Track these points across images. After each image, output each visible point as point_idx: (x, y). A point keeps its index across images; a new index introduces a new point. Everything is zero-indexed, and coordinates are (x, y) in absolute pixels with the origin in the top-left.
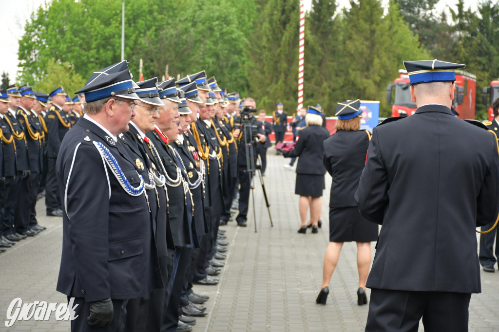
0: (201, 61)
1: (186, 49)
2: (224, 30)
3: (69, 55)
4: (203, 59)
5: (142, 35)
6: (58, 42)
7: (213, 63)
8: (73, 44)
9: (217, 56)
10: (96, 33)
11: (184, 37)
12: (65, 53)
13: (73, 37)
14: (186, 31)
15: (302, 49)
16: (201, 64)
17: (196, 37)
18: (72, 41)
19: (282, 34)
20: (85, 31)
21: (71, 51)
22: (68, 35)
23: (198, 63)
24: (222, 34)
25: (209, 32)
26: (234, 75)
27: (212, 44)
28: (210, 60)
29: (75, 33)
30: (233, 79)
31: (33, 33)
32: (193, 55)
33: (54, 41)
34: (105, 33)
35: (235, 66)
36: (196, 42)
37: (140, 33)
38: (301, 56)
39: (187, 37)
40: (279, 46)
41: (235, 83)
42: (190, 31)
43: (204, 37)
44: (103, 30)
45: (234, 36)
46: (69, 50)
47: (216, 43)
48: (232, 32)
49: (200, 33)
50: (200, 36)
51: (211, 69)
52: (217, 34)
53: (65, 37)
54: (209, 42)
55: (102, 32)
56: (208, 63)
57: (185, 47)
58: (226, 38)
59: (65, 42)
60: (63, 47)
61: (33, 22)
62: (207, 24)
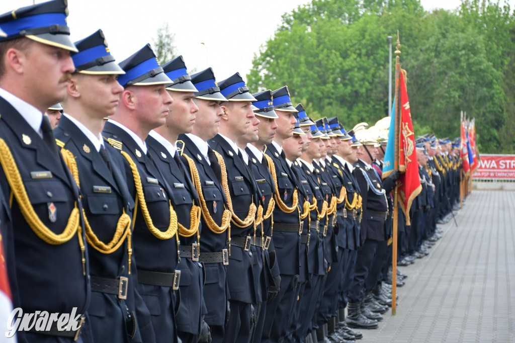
0: (447, 95)
1: (429, 82)
2: (472, 61)
3: (304, 90)
4: (448, 92)
5: (382, 67)
6: (290, 76)
7: (459, 97)
8: (307, 78)
9: (462, 88)
10: (334, 66)
11: (426, 69)
12: (300, 87)
13: (307, 70)
14: (428, 62)
16: (446, 97)
17: (439, 68)
18: (306, 76)
20: (319, 64)
21: (305, 86)
22: (303, 68)
23: (442, 97)
24: (469, 65)
25: (454, 63)
26: (482, 110)
27: (457, 76)
28: (456, 94)
30: (481, 113)
31: (260, 67)
32: (437, 88)
33: (286, 75)
34: (343, 67)
35: (483, 100)
36: (440, 74)
39: (429, 68)
41: (483, 118)
42: (433, 62)
43: (448, 68)
44: (341, 64)
45: (482, 67)
47: (462, 75)
48: (480, 63)
49: (444, 64)
50: (445, 67)
51: (457, 104)
52: (464, 64)
53: (299, 70)
54: (454, 74)
55: (340, 66)
56: (454, 97)
57: (428, 79)
58: (473, 69)
59: (298, 75)
60: (297, 80)
61: (262, 54)
62: (452, 54)
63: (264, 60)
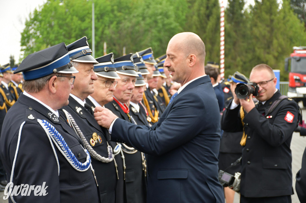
1: (139, 36)
2: (165, 22)
3: (56, 42)
4: (151, 43)
5: (107, 27)
6: (48, 33)
7: (158, 46)
8: (59, 34)
9: (160, 40)
10: (75, 27)
11: (137, 28)
12: (54, 41)
13: (59, 29)
14: (138, 23)
15: (222, 34)
17: (145, 28)
18: (58, 32)
19: (207, 23)
20: (67, 25)
22: (56, 28)
23: (147, 46)
24: (164, 25)
25: (154, 24)
27: (156, 32)
28: (156, 44)
29: (60, 26)
31: (30, 28)
32: (144, 40)
33: (45, 33)
34: (81, 27)
36: (145, 31)
37: (105, 26)
38: (222, 38)
39: (139, 28)
40: (205, 32)
42: (141, 24)
43: (151, 27)
44: (80, 24)
45: (172, 26)
46: (56, 39)
47: (159, 32)
48: (170, 24)
49: (148, 24)
50: (148, 26)
51: (157, 50)
52: (160, 25)
53: (54, 30)
54: (154, 31)
55: (79, 26)
56: (154, 46)
57: (138, 34)
58: (167, 27)
59: (53, 33)
60: (52, 36)
61: (31, 19)
62: (153, 19)
63: (33, 23)
